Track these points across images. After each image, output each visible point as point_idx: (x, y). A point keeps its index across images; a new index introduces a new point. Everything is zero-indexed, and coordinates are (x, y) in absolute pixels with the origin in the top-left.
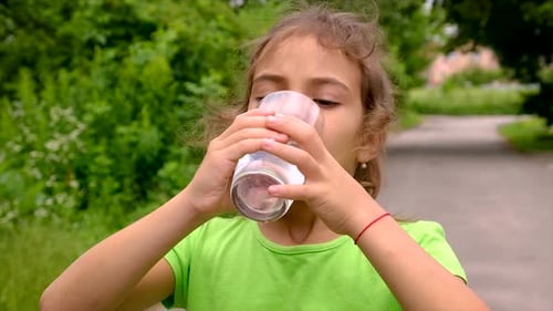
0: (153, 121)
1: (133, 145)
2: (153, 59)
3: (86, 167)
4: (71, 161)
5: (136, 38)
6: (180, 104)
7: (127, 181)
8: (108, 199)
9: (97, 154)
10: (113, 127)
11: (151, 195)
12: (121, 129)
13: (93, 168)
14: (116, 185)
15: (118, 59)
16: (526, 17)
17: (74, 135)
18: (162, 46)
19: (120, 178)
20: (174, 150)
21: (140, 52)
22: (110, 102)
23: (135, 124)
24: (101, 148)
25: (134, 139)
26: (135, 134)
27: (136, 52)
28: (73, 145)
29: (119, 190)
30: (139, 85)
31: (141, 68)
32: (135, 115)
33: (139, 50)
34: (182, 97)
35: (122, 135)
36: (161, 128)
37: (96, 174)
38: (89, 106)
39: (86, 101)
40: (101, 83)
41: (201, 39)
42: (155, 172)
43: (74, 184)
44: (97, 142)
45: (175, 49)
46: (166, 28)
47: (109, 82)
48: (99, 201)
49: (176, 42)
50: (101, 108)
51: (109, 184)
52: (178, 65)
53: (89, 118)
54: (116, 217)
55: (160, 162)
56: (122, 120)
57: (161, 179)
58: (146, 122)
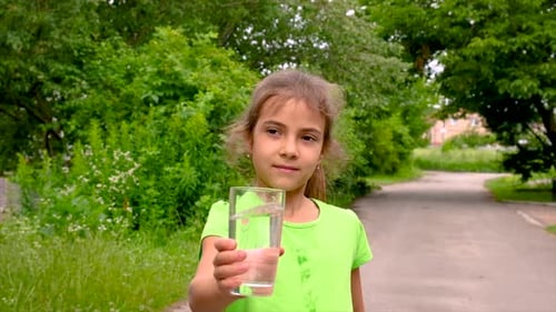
0: (192, 163)
1: (176, 181)
2: (194, 115)
3: (139, 197)
4: (128, 192)
5: (182, 98)
6: (215, 150)
7: (171, 209)
8: (155, 222)
9: (148, 187)
10: (161, 166)
11: (188, 220)
12: (167, 169)
13: (144, 198)
14: (162, 212)
15: (167, 114)
16: (501, 91)
17: (131, 171)
18: (202, 104)
19: (165, 207)
20: (208, 186)
21: (185, 109)
22: (160, 147)
23: (179, 164)
24: (151, 183)
25: (177, 176)
26: (178, 172)
27: (181, 109)
28: (129, 179)
29: (164, 216)
30: (182, 135)
31: (184, 121)
32: (179, 158)
33: (183, 108)
34: (215, 145)
35: (168, 173)
36: (199, 169)
37: (147, 203)
38: (143, 149)
39: (141, 147)
40: (154, 132)
41: (233, 100)
42: (193, 203)
43: (130, 209)
44: (148, 179)
45: (212, 107)
46: (205, 92)
47: (160, 132)
48: (148, 223)
49: (212, 102)
50: (153, 151)
51: (156, 211)
52: (214, 120)
53: (142, 159)
54: (161, 236)
55: (197, 196)
56: (168, 162)
57: (197, 208)
58: (187, 164)
